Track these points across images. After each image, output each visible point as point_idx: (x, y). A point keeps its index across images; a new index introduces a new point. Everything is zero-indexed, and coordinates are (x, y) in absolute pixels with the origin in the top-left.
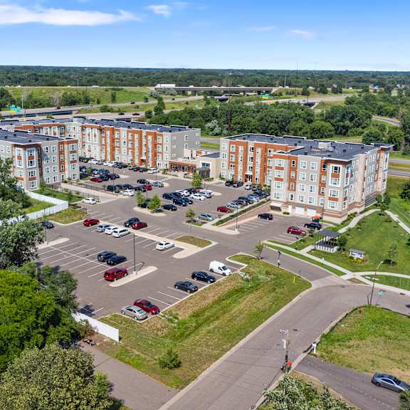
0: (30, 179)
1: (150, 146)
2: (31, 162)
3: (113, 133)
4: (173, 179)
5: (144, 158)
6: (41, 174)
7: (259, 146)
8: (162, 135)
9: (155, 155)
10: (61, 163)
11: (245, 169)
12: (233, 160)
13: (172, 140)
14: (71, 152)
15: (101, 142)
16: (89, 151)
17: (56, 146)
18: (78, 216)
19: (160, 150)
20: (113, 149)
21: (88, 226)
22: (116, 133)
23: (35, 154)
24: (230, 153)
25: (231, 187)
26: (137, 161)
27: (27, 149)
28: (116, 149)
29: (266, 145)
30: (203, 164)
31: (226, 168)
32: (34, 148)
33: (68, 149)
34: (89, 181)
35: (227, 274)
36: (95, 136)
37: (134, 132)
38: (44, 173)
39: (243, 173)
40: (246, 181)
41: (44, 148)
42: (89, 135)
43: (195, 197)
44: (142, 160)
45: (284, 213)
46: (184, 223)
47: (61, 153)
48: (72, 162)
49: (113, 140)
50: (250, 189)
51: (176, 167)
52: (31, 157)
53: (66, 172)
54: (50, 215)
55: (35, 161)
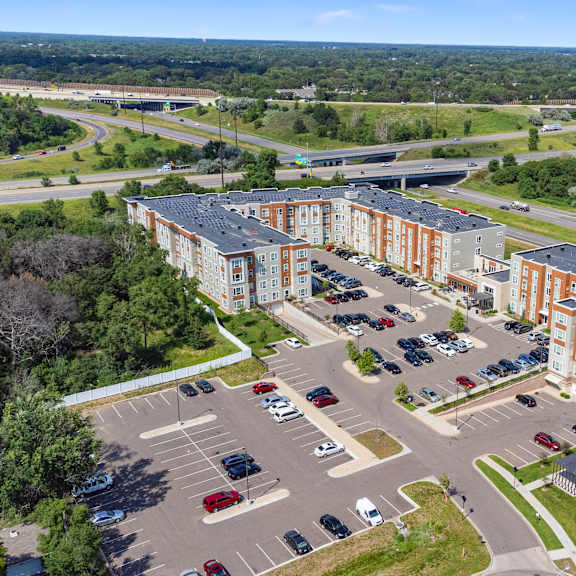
0: (235, 299)
1: (425, 248)
2: (238, 276)
3: (385, 221)
4: (440, 306)
5: (418, 263)
6: (253, 291)
7: (560, 275)
8: (440, 235)
9: (432, 261)
10: (285, 275)
11: (540, 305)
12: (526, 289)
13: (453, 244)
14: (299, 260)
15: (371, 230)
16: (358, 241)
17: (277, 252)
18: (256, 374)
19: (437, 255)
20: (384, 243)
21: (258, 393)
22: (389, 221)
23: (243, 265)
24: (523, 277)
25: (511, 333)
26: (409, 267)
27: (231, 260)
28: (389, 243)
29: (569, 275)
30: (487, 289)
31: (517, 297)
32: (242, 258)
33: (295, 256)
34: (322, 299)
35: (374, 524)
36: (364, 222)
37: (408, 225)
38: (259, 288)
39: (537, 311)
40: (540, 323)
41: (258, 256)
42: (358, 219)
43: (441, 350)
44: (417, 266)
45: (562, 395)
46: (394, 401)
47: (285, 261)
48: (300, 274)
49: (384, 231)
50: (535, 340)
51: (455, 283)
52: (237, 270)
53: (292, 287)
54: (222, 368)
55: (244, 274)
